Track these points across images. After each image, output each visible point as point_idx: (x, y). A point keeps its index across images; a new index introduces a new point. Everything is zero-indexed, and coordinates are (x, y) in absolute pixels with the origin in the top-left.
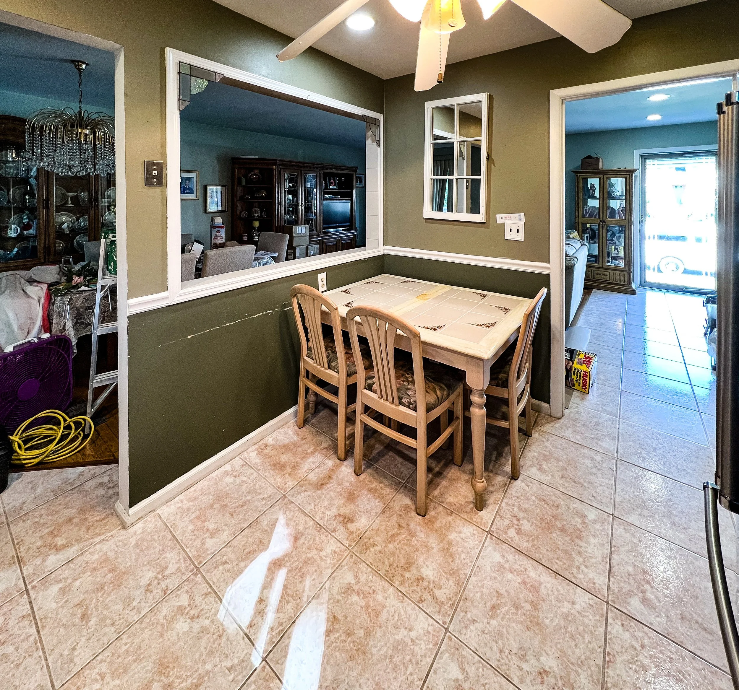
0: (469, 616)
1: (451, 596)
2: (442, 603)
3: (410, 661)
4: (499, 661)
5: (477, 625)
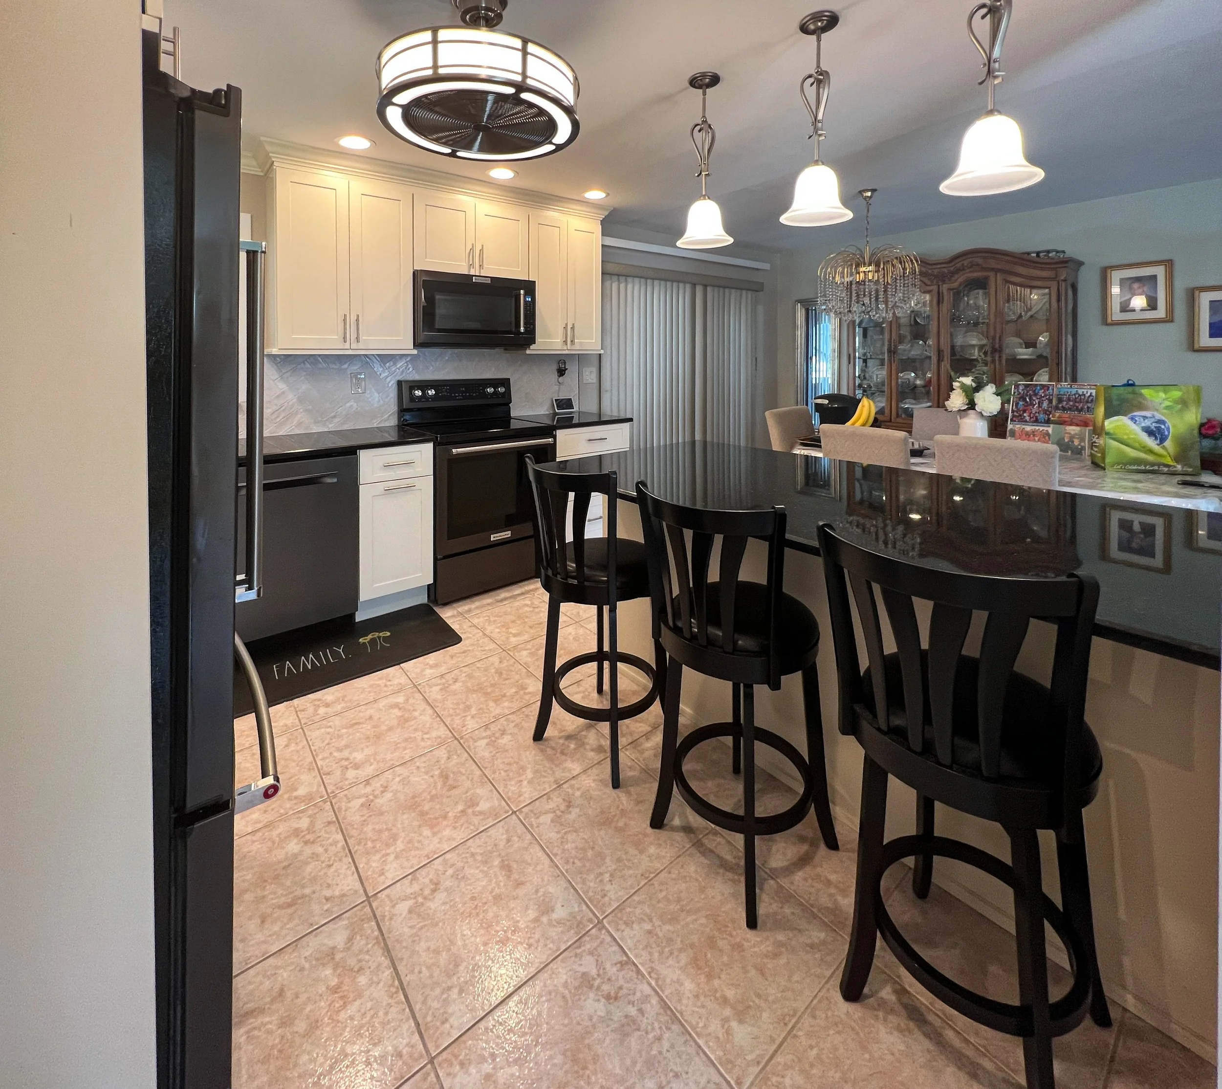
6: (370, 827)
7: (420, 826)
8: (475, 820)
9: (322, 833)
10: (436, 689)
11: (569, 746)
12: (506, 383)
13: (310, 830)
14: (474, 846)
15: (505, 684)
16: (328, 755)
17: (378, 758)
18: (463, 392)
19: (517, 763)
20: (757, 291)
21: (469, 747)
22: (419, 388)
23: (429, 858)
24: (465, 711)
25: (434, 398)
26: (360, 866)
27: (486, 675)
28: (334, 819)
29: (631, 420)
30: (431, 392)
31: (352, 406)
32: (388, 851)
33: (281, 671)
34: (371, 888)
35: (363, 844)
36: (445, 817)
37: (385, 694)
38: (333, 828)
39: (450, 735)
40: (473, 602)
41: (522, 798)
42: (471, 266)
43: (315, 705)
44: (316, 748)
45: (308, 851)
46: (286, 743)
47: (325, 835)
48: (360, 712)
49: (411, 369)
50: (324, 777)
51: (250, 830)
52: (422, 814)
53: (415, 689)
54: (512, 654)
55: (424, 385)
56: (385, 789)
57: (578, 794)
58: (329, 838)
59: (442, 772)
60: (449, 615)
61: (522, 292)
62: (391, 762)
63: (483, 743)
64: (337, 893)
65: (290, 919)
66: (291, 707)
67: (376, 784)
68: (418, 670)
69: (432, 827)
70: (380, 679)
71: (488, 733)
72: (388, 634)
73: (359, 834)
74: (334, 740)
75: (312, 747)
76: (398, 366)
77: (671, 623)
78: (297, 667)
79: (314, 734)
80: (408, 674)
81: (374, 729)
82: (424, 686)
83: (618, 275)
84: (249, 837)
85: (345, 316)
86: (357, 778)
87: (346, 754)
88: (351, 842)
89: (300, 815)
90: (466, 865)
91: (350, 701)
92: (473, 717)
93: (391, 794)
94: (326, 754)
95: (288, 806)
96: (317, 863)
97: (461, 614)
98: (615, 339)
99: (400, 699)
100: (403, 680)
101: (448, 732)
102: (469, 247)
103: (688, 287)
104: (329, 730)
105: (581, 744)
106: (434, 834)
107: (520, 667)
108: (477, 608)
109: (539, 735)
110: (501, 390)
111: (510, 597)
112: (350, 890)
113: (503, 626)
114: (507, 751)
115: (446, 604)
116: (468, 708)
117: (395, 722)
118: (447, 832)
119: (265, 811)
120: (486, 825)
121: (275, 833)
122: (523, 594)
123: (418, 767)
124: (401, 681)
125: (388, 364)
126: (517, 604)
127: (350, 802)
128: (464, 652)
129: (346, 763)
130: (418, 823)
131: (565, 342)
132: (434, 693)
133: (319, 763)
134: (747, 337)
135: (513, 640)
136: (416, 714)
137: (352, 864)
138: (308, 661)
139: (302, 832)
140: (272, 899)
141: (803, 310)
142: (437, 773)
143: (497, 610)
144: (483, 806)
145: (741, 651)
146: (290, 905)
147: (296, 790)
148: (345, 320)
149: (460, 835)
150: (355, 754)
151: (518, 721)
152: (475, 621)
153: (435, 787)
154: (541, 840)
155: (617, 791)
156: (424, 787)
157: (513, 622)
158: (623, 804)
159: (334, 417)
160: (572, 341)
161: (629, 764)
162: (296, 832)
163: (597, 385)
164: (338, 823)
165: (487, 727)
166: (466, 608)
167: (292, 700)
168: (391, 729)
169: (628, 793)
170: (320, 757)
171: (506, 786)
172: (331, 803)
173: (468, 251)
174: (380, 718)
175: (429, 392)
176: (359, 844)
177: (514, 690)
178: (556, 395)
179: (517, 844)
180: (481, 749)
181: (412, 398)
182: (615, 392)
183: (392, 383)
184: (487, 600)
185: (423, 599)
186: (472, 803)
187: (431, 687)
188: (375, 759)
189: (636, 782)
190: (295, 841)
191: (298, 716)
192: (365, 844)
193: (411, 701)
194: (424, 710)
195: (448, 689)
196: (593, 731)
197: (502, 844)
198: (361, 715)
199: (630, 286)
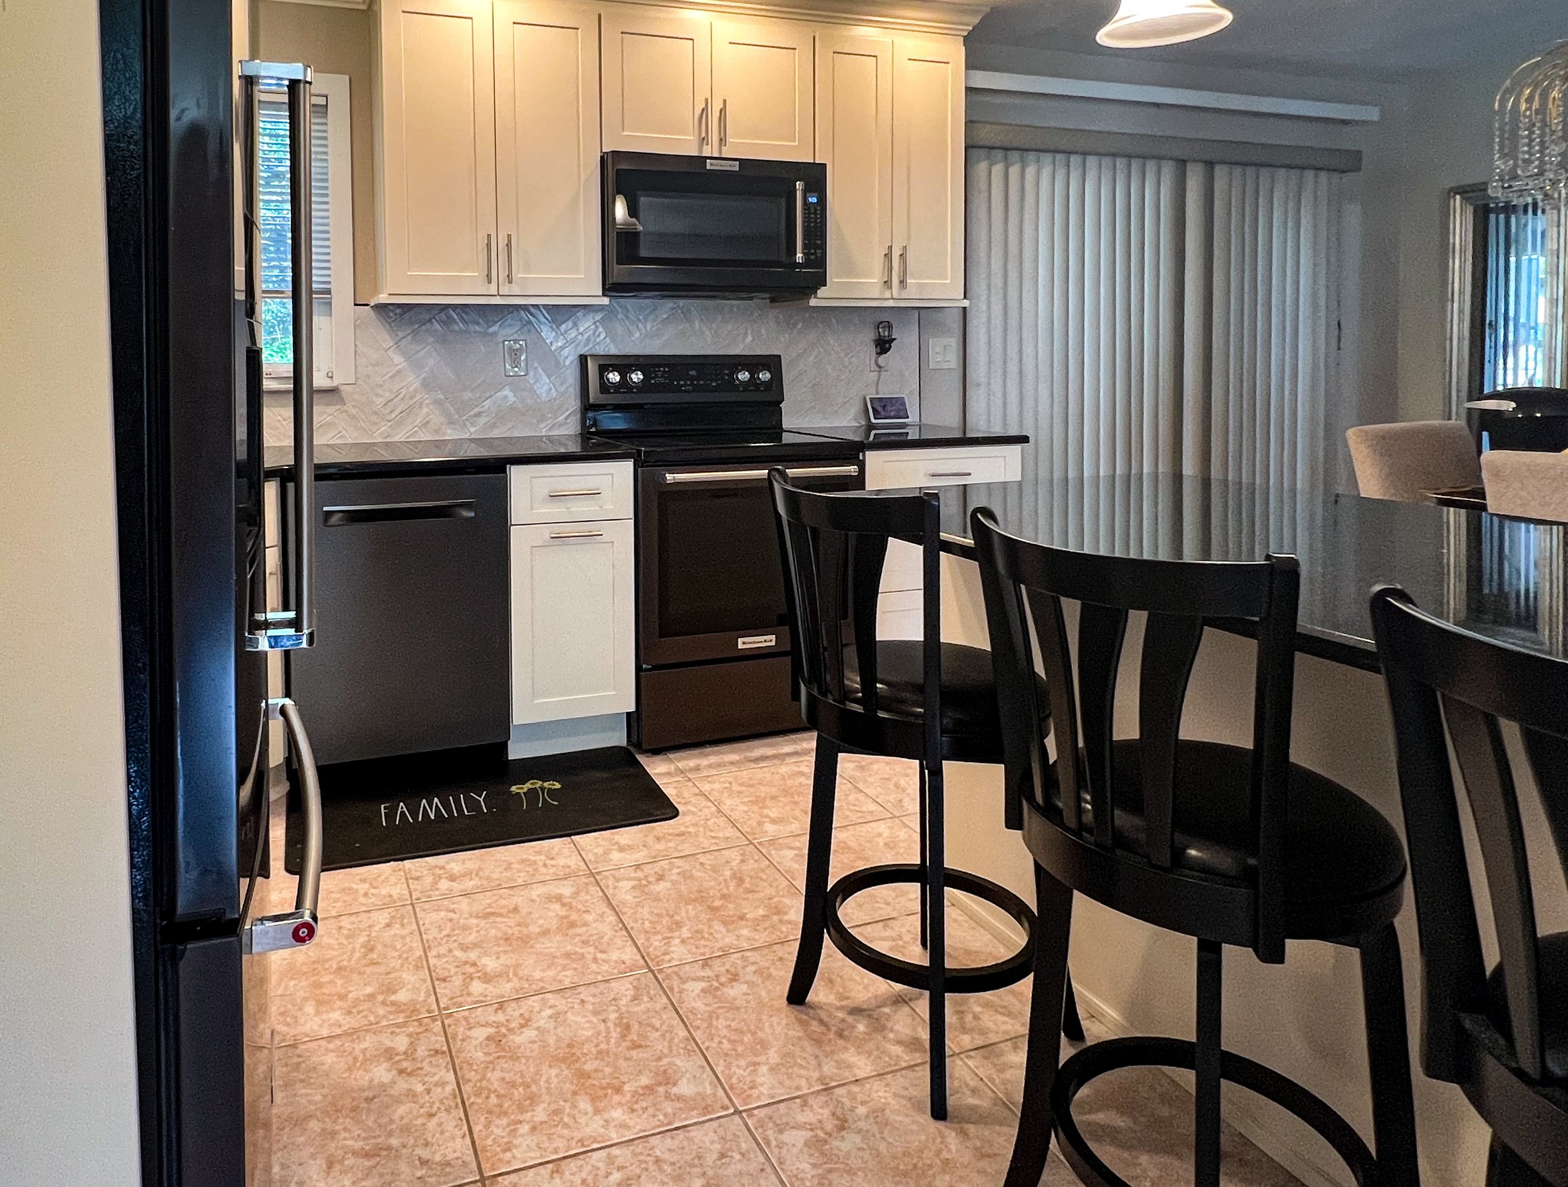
0: (734, 1154)
1: (784, 1151)
2: (781, 1131)
3: (734, 1050)
4: (652, 1148)
5: (715, 1156)
6: (498, 1074)
7: (575, 1093)
8: (669, 1108)
9: (425, 1064)
10: (626, 885)
11: (854, 1027)
12: (773, 363)
13: (410, 1054)
14: (661, 1147)
15: (747, 899)
16: (446, 953)
17: (521, 973)
18: (692, 378)
19: (754, 1034)
20: (1343, 172)
21: (672, 989)
22: (615, 368)
23: (583, 1146)
24: (671, 930)
25: (644, 386)
26: (476, 1129)
27: (715, 879)
28: (445, 1048)
29: (1024, 439)
30: (637, 377)
31: (506, 397)
32: (520, 1117)
33: (390, 816)
34: (488, 1165)
35: (484, 1096)
36: (618, 1090)
37: (542, 878)
38: (443, 1061)
39: (642, 962)
40: (707, 755)
41: (755, 1092)
42: (703, 141)
43: (434, 875)
44: (430, 937)
45: (402, 1084)
46: (387, 921)
47: (429, 1069)
48: (501, 897)
49: (603, 335)
50: (436, 983)
51: (325, 1033)
52: (582, 1075)
53: (592, 879)
54: (764, 851)
55: (624, 364)
56: (526, 1023)
57: (862, 1110)
58: (435, 1074)
59: (621, 1018)
60: (658, 769)
61: (799, 185)
62: (541, 984)
63: (698, 986)
64: (438, 1158)
65: (367, 1175)
66: (400, 870)
67: (514, 1012)
68: (600, 850)
69: (594, 1099)
70: (539, 853)
71: (707, 972)
72: (558, 786)
73: (480, 1081)
74: (456, 932)
75: (424, 936)
76: (581, 329)
77: (1039, 798)
78: (414, 814)
79: (430, 918)
80: (582, 853)
81: (518, 928)
82: (606, 877)
83: (1006, 149)
84: (323, 1043)
85: (489, 236)
86: (486, 996)
87: (473, 955)
88: (467, 1089)
89: (398, 1030)
90: (645, 1173)
91: (488, 878)
92: (683, 941)
93: (535, 1033)
94: (443, 950)
95: (381, 1012)
96: (413, 1105)
97: (682, 772)
98: (997, 280)
99: (566, 890)
100: (574, 861)
101: (639, 957)
102: (700, 106)
103: (1168, 171)
104: (451, 915)
105: (878, 1026)
106: (597, 1111)
107: (778, 876)
108: (710, 766)
109: (798, 994)
110: (765, 376)
111: (775, 757)
112: (457, 1159)
113: (753, 802)
114: (737, 1009)
115: (656, 752)
116: (679, 925)
117: (554, 924)
118: (617, 1114)
119: (349, 1013)
120: (686, 1119)
121: (358, 1047)
122: (796, 753)
123: (583, 1001)
124: (569, 863)
125: (564, 326)
126: (783, 769)
127: (470, 1029)
128: (682, 834)
129: (472, 970)
130: (573, 1088)
131: (888, 284)
132: (624, 892)
133: (432, 961)
134: (1315, 275)
135: (769, 827)
136: (589, 918)
137: (464, 1121)
138: (431, 808)
139: (397, 1054)
140: (345, 1139)
141: (1470, 210)
142: (613, 1016)
143: (745, 774)
144: (685, 1088)
145: (1192, 869)
146: (368, 1155)
147: (394, 992)
148: (489, 245)
149: (639, 1124)
150: (485, 960)
151: (764, 964)
152: (706, 787)
153: (607, 1038)
154: (782, 1170)
155: (940, 1125)
156: (589, 1033)
157: (773, 798)
158: (949, 1151)
159: (478, 415)
160: (902, 282)
161: (972, 1083)
162: (389, 1054)
163: (957, 376)
164: (450, 1054)
165: (706, 963)
166: (692, 763)
167: (402, 860)
168: (545, 933)
169: (964, 1133)
170: (434, 952)
171: (728, 1066)
172: (443, 1023)
173: (698, 112)
174: (530, 913)
175: (633, 376)
176: (478, 1095)
177: (761, 912)
178: (873, 391)
179: (736, 1165)
180: (692, 994)
181: (605, 387)
182: (997, 387)
183: (569, 358)
184: (730, 754)
185: (618, 738)
186: (667, 1078)
187: (617, 881)
188: (515, 975)
189: (981, 1118)
190: (385, 1065)
191: (408, 886)
192: (487, 1097)
193: (583, 896)
194: (602, 915)
195: (646, 890)
196: (906, 1009)
197: (710, 1159)
198: (502, 902)
199: (1030, 171)
